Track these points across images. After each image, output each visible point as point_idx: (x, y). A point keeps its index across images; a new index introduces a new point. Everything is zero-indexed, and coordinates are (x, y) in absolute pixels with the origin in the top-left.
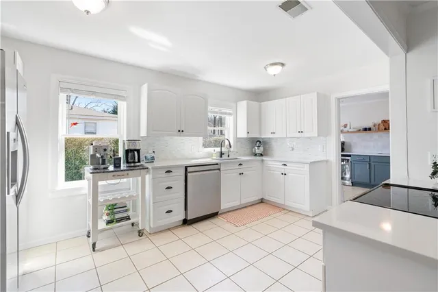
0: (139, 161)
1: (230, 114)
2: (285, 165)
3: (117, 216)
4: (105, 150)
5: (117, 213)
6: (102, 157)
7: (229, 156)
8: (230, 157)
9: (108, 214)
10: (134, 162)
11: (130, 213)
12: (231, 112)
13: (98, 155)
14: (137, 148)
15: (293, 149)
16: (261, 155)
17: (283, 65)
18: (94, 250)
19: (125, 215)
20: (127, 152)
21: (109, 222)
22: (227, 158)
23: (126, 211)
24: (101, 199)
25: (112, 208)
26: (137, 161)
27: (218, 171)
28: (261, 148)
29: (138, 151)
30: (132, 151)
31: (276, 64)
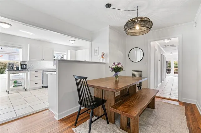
0: (26, 68)
1: (65, 54)
3: (17, 85)
4: (13, 64)
5: (17, 84)
6: (12, 66)
9: (14, 84)
10: (24, 68)
11: (22, 84)
13: (10, 66)
14: (25, 64)
18: (8, 93)
19: (20, 84)
20: (21, 65)
21: (14, 86)
23: (21, 83)
24: (11, 79)
25: (16, 82)
26: (25, 68)
29: (26, 65)
30: (23, 65)
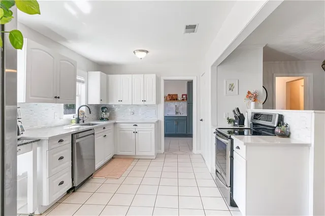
1: (83, 82)
2: (136, 125)
7: (83, 122)
8: (85, 123)
12: (83, 80)
15: (133, 114)
16: (107, 119)
17: (147, 52)
22: (82, 123)
27: (92, 135)
28: (108, 114)
31: (143, 51)
